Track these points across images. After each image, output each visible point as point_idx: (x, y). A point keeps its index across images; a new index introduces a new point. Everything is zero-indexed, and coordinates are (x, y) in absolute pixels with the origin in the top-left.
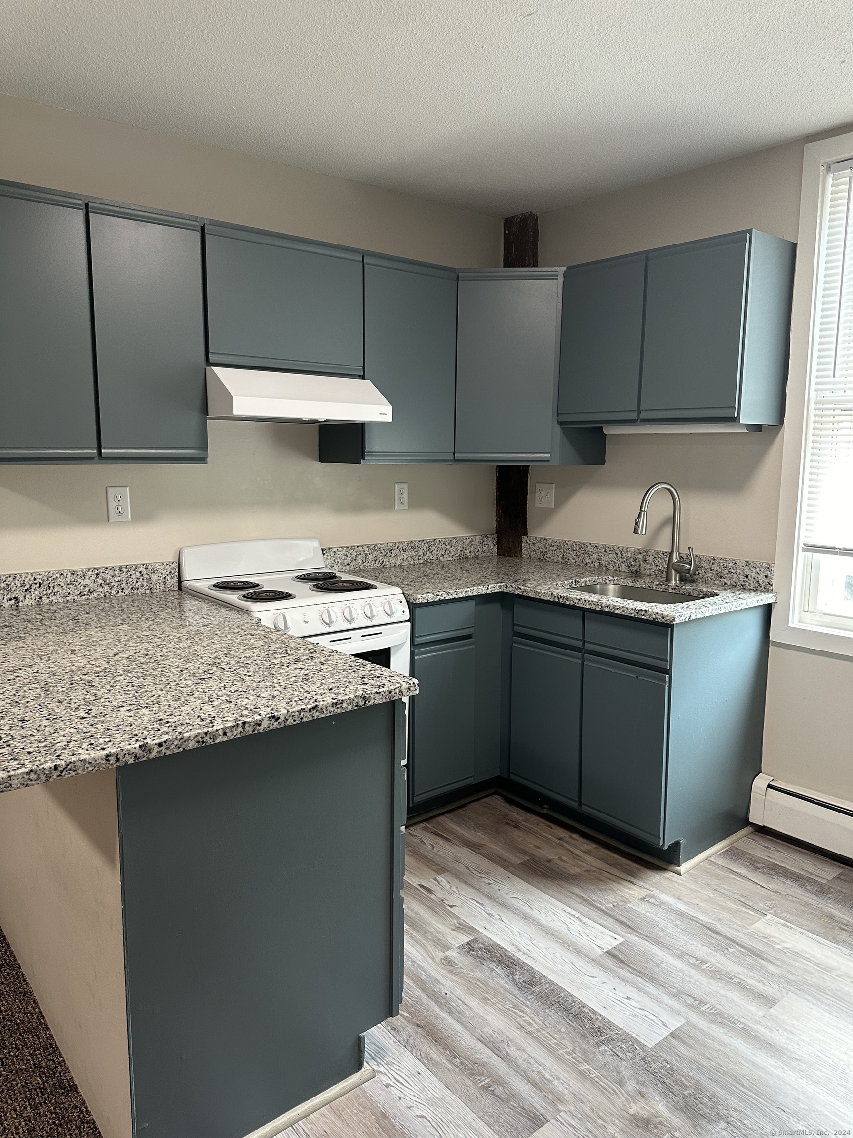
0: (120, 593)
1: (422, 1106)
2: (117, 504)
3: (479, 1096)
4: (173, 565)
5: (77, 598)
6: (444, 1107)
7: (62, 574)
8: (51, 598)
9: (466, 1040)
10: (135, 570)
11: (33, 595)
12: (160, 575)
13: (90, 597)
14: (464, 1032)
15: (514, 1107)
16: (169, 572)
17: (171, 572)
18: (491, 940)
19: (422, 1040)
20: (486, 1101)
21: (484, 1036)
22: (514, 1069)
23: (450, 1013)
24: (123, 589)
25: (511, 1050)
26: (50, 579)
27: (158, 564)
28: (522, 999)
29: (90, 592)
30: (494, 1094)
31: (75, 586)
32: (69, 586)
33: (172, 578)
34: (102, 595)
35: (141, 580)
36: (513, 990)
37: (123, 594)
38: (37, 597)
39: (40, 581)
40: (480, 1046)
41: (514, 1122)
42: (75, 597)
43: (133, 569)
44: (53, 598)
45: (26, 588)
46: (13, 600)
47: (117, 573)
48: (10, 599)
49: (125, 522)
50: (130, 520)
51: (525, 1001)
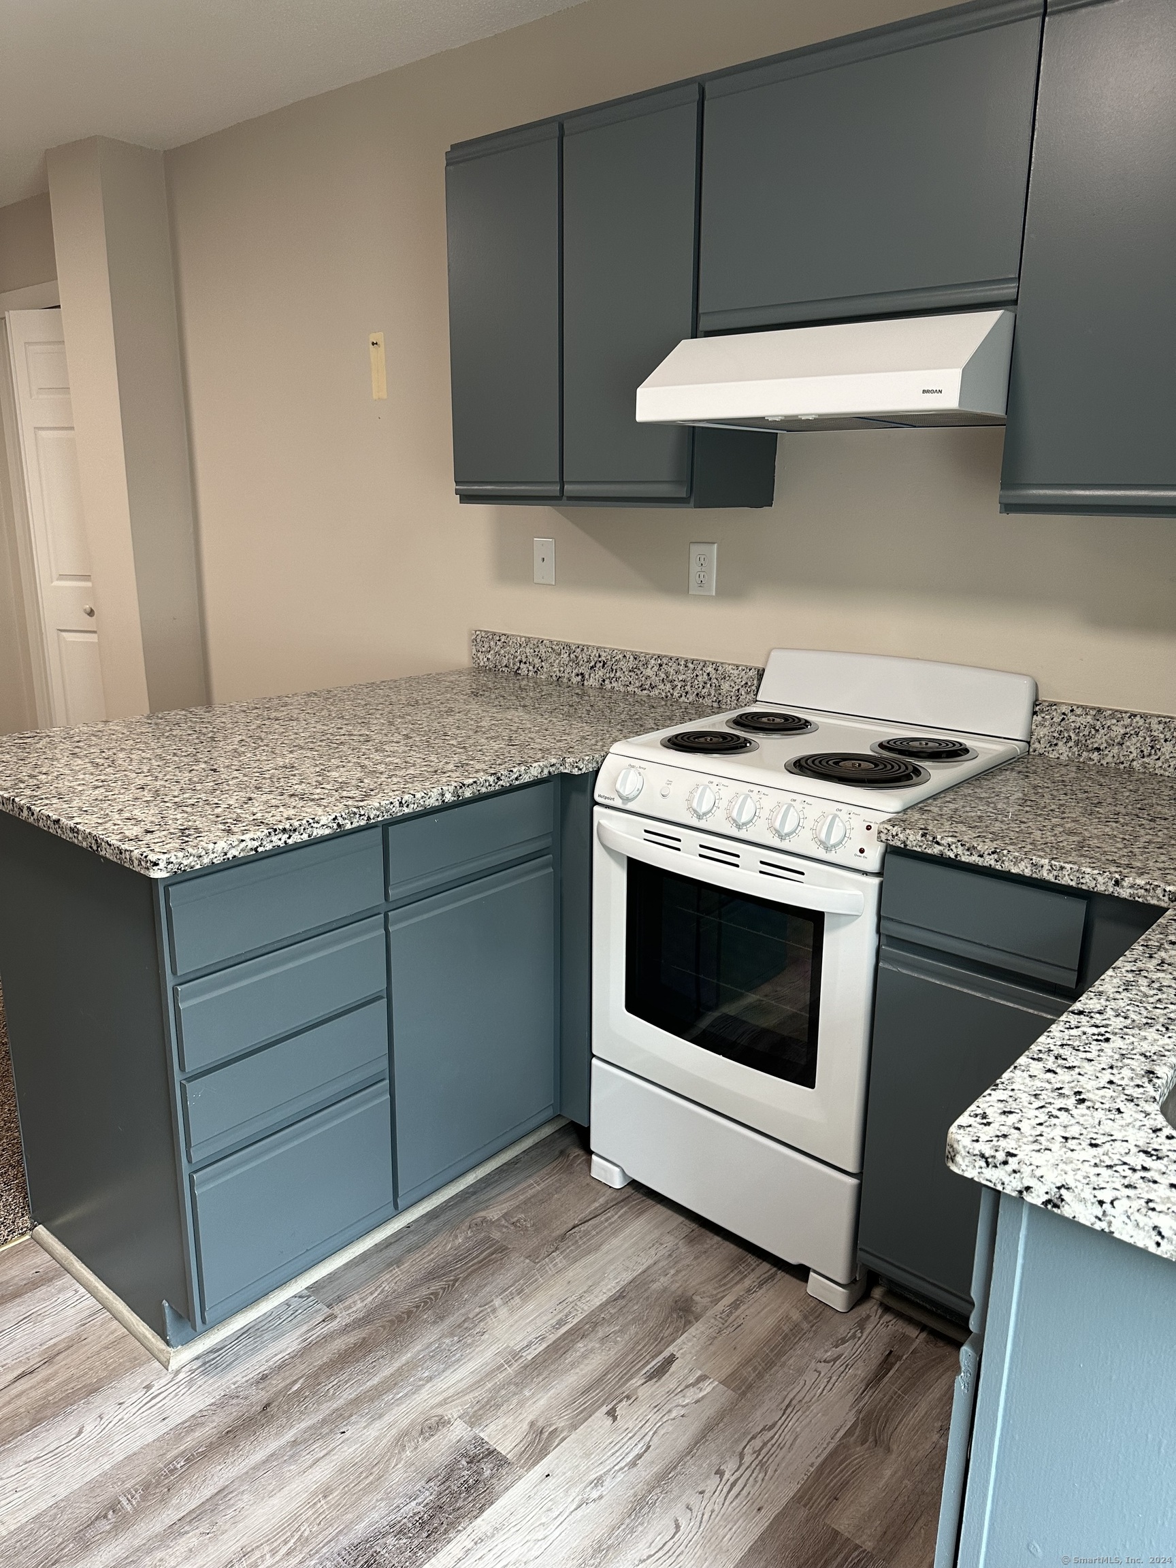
0: (683, 698)
1: (100, 1430)
2: (699, 569)
3: (99, 1499)
4: (751, 673)
5: (638, 691)
6: (90, 1456)
7: (625, 656)
8: (614, 685)
9: (222, 1473)
10: (702, 669)
11: (597, 676)
12: (733, 685)
13: (651, 694)
14: (245, 1466)
15: (63, 1549)
16: (744, 682)
17: (747, 683)
18: (507, 1489)
19: (235, 1414)
20: (85, 1510)
21: (231, 1496)
22: (144, 1544)
23: (294, 1443)
24: (687, 693)
25: (190, 1538)
26: (614, 660)
27: (730, 667)
28: (324, 1550)
29: (652, 687)
30: (97, 1518)
31: (637, 675)
32: (630, 674)
33: (748, 693)
34: (664, 694)
35: (709, 685)
36: (351, 1535)
37: (686, 700)
38: (601, 680)
39: (604, 659)
40: (208, 1492)
41: (33, 1550)
42: (636, 689)
43: (700, 667)
44: (614, 684)
45: (591, 665)
46: (580, 677)
47: (681, 668)
48: (578, 675)
49: (707, 598)
50: (714, 594)
51: (318, 1556)
